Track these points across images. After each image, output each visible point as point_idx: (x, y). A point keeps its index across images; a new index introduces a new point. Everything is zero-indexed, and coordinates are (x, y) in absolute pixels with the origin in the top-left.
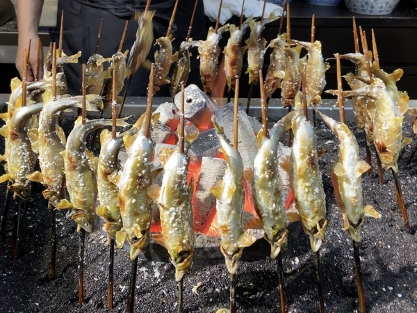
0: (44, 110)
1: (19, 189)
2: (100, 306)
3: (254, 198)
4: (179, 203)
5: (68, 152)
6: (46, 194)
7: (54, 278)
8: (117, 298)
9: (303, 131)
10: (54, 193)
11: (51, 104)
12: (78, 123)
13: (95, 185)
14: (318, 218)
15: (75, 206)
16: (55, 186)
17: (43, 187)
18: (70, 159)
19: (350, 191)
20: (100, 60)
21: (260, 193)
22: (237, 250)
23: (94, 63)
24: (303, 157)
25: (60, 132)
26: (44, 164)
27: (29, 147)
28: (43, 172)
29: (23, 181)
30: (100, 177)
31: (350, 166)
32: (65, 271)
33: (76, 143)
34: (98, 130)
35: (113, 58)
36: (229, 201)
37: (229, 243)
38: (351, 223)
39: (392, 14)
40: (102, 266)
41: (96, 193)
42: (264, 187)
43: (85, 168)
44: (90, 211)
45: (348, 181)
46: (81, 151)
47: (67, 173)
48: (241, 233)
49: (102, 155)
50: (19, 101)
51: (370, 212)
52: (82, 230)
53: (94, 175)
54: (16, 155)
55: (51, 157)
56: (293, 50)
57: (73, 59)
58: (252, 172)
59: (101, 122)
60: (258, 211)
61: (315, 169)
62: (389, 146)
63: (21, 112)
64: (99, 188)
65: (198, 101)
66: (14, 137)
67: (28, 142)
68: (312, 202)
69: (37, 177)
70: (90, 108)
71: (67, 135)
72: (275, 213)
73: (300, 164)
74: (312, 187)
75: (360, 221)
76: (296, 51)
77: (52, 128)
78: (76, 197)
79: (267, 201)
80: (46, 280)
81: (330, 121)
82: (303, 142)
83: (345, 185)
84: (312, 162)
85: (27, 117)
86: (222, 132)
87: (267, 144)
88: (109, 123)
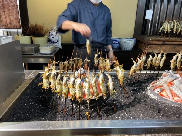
0: (52, 73)
1: (46, 89)
2: (63, 113)
3: (92, 89)
4: (79, 88)
5: (57, 81)
6: (52, 90)
7: (53, 108)
8: (66, 111)
9: (101, 76)
10: (54, 90)
11: (54, 72)
12: (59, 75)
13: (62, 87)
14: (104, 93)
15: (58, 92)
16: (54, 88)
17: (51, 89)
18: (57, 82)
19: (111, 87)
20: (63, 63)
21: (93, 87)
22: (89, 99)
23: (61, 63)
24: (101, 81)
25: (55, 77)
26: (52, 84)
27: (49, 81)
28: (52, 85)
29: (47, 88)
30: (63, 86)
31: (110, 83)
32: (55, 107)
33: (59, 79)
34: (63, 77)
35: (65, 62)
36: (87, 89)
37: (88, 97)
38: (111, 94)
39: (131, 50)
40: (63, 106)
41: (62, 89)
42: (94, 87)
43: (60, 84)
44: (61, 93)
45: (110, 85)
46: (60, 81)
47: (57, 85)
48: (90, 95)
49: (64, 81)
50: (47, 72)
51: (115, 91)
52: (59, 97)
53: (62, 85)
54: (46, 82)
55: (53, 82)
56: (103, 60)
57: (57, 63)
58: (92, 84)
59: (64, 75)
60: (93, 91)
61: (104, 83)
62: (121, 80)
63: (48, 74)
64: (63, 88)
65: (83, 71)
66: (46, 78)
67: (49, 80)
68: (103, 89)
69: (50, 86)
70: (61, 73)
71: (57, 78)
72: (96, 92)
73: (101, 82)
74: (103, 86)
75: (113, 93)
76: (104, 61)
77: (54, 76)
78: (58, 90)
79: (95, 89)
80: (51, 109)
81: (107, 74)
82: (101, 78)
83: (110, 86)
84: (103, 82)
85: (49, 74)
86: (86, 77)
87: (94, 79)
88: (65, 75)
